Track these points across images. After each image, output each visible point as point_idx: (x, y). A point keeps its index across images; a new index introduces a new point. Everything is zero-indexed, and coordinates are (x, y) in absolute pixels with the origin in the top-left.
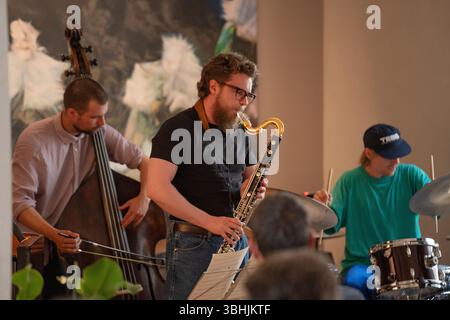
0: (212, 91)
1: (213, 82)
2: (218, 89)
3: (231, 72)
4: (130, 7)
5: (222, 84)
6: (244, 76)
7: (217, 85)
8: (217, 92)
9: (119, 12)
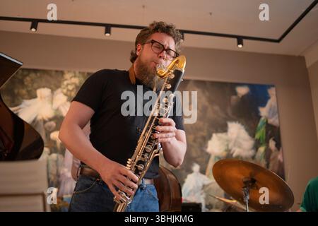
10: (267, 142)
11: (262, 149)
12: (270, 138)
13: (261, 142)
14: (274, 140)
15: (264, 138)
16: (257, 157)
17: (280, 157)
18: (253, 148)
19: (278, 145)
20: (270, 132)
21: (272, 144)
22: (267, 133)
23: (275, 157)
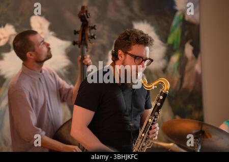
0: (120, 58)
1: (120, 52)
2: (123, 56)
3: (130, 44)
4: (111, 4)
5: (126, 53)
6: (141, 46)
7: (123, 53)
8: (123, 59)
9: (103, 8)
10: (182, 47)
11: (175, 58)
12: (187, 41)
13: (175, 47)
14: (191, 44)
15: (179, 41)
16: (168, 69)
17: (197, 68)
18: (164, 58)
19: (196, 51)
20: (186, 33)
21: (189, 50)
22: (183, 34)
23: (192, 68)
